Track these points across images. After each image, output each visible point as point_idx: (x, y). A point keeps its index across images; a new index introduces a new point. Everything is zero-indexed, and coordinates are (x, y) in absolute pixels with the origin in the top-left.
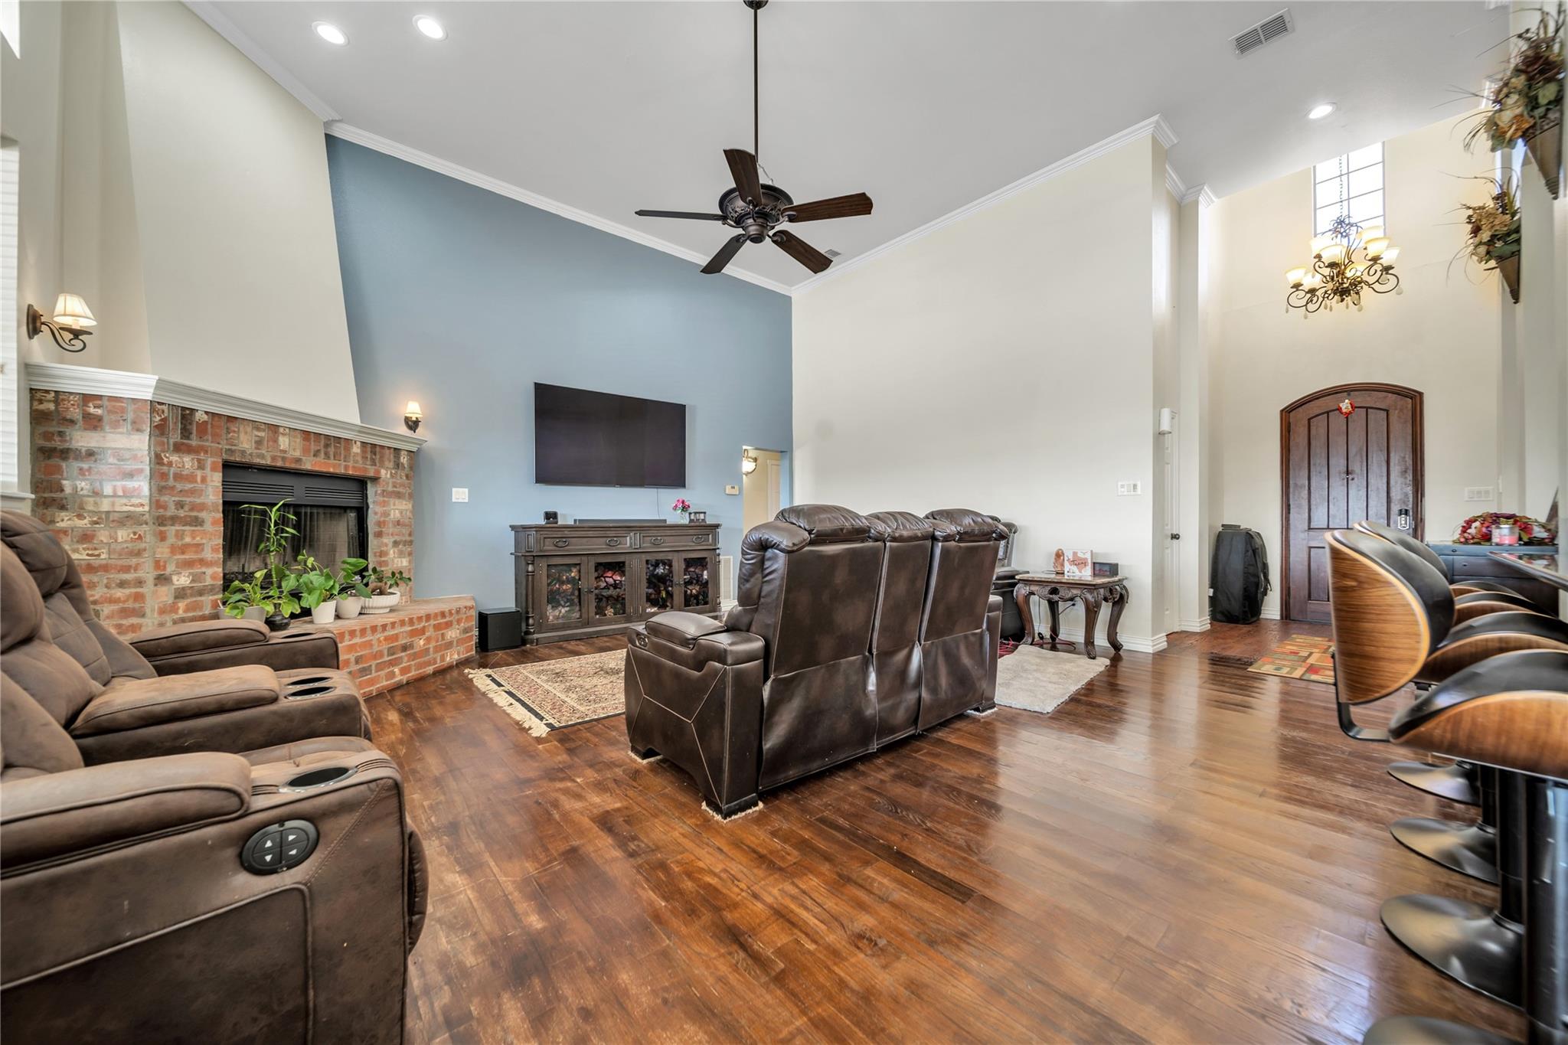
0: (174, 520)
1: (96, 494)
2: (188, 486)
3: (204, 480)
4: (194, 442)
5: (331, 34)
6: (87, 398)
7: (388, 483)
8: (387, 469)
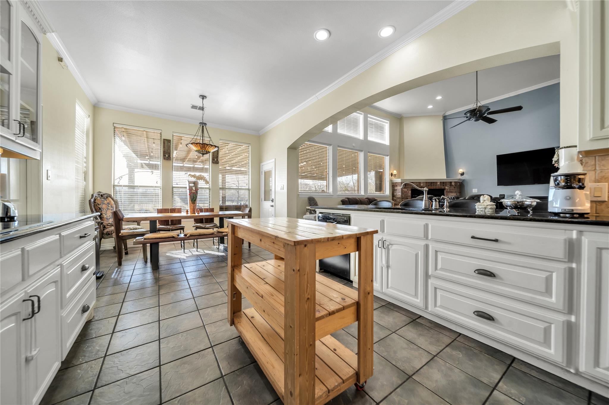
0: (404, 198)
1: (397, 195)
2: (406, 193)
3: (408, 192)
4: (407, 187)
5: (430, 107)
6: (396, 183)
7: (448, 190)
8: (447, 187)
